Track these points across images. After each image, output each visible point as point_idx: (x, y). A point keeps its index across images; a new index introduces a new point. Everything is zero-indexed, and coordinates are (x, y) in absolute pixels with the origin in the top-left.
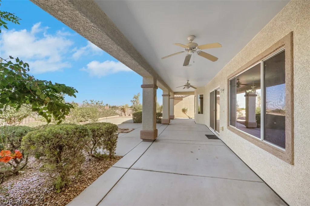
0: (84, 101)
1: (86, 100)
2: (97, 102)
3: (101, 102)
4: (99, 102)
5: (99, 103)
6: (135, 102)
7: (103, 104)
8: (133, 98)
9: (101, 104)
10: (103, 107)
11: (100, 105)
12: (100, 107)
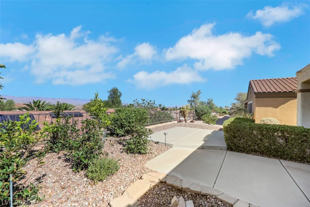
0: (135, 100)
1: (137, 99)
2: (149, 101)
3: (153, 102)
4: (150, 101)
5: (150, 103)
6: (193, 103)
7: (155, 104)
8: (191, 98)
9: (153, 105)
10: (155, 108)
11: (151, 106)
12: (152, 108)
